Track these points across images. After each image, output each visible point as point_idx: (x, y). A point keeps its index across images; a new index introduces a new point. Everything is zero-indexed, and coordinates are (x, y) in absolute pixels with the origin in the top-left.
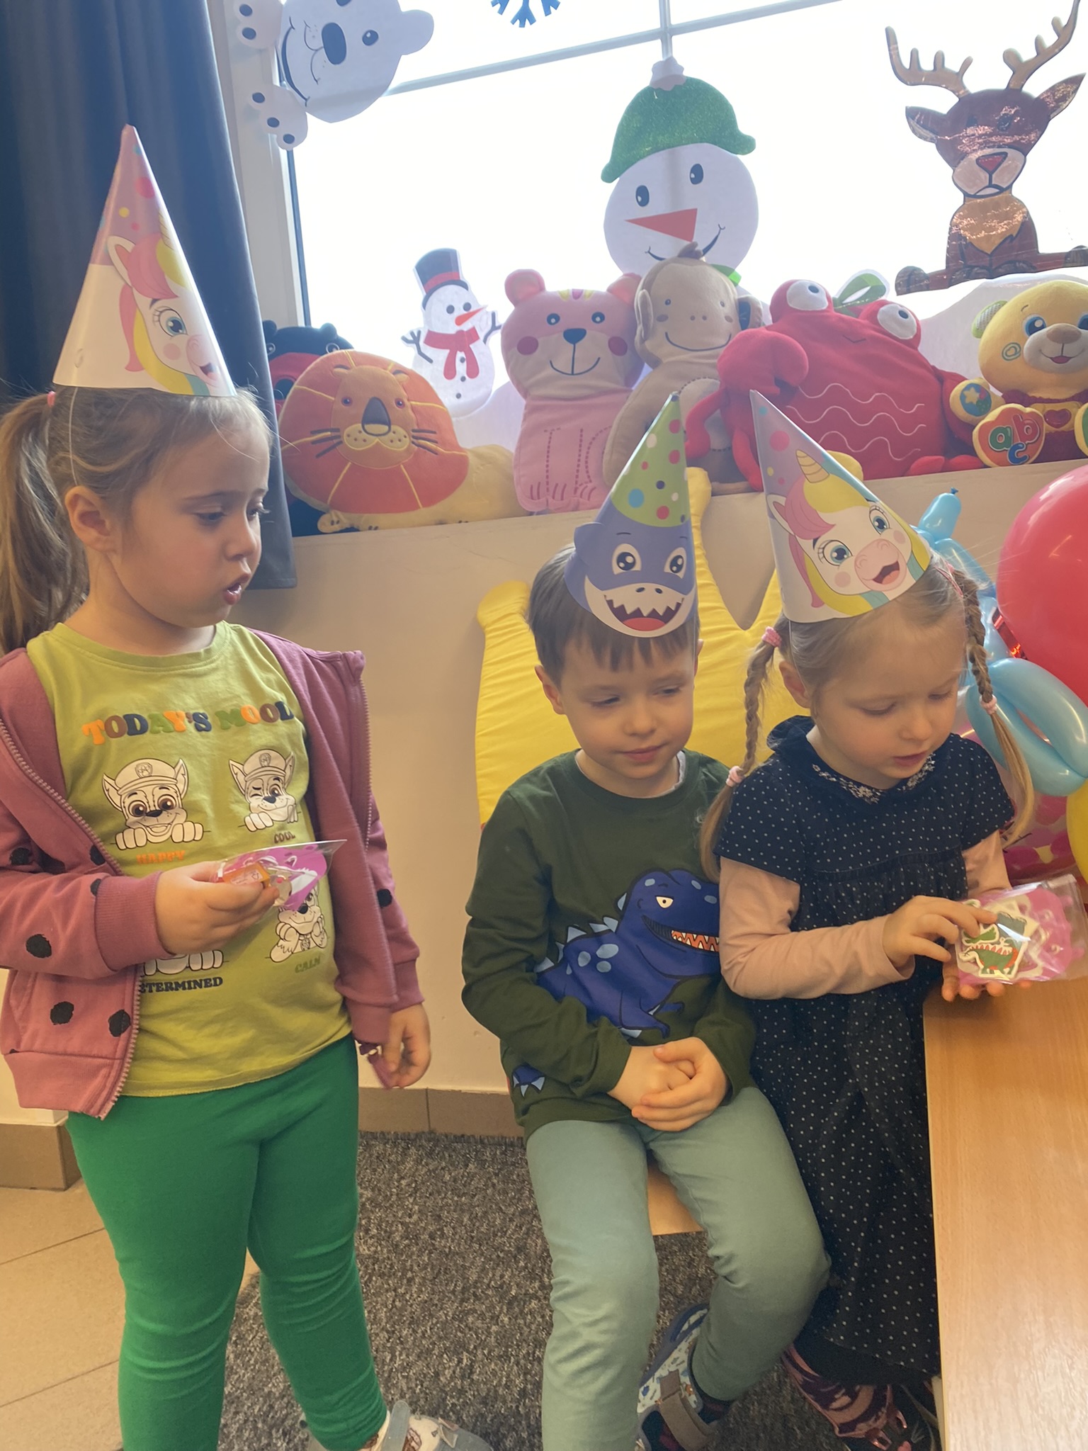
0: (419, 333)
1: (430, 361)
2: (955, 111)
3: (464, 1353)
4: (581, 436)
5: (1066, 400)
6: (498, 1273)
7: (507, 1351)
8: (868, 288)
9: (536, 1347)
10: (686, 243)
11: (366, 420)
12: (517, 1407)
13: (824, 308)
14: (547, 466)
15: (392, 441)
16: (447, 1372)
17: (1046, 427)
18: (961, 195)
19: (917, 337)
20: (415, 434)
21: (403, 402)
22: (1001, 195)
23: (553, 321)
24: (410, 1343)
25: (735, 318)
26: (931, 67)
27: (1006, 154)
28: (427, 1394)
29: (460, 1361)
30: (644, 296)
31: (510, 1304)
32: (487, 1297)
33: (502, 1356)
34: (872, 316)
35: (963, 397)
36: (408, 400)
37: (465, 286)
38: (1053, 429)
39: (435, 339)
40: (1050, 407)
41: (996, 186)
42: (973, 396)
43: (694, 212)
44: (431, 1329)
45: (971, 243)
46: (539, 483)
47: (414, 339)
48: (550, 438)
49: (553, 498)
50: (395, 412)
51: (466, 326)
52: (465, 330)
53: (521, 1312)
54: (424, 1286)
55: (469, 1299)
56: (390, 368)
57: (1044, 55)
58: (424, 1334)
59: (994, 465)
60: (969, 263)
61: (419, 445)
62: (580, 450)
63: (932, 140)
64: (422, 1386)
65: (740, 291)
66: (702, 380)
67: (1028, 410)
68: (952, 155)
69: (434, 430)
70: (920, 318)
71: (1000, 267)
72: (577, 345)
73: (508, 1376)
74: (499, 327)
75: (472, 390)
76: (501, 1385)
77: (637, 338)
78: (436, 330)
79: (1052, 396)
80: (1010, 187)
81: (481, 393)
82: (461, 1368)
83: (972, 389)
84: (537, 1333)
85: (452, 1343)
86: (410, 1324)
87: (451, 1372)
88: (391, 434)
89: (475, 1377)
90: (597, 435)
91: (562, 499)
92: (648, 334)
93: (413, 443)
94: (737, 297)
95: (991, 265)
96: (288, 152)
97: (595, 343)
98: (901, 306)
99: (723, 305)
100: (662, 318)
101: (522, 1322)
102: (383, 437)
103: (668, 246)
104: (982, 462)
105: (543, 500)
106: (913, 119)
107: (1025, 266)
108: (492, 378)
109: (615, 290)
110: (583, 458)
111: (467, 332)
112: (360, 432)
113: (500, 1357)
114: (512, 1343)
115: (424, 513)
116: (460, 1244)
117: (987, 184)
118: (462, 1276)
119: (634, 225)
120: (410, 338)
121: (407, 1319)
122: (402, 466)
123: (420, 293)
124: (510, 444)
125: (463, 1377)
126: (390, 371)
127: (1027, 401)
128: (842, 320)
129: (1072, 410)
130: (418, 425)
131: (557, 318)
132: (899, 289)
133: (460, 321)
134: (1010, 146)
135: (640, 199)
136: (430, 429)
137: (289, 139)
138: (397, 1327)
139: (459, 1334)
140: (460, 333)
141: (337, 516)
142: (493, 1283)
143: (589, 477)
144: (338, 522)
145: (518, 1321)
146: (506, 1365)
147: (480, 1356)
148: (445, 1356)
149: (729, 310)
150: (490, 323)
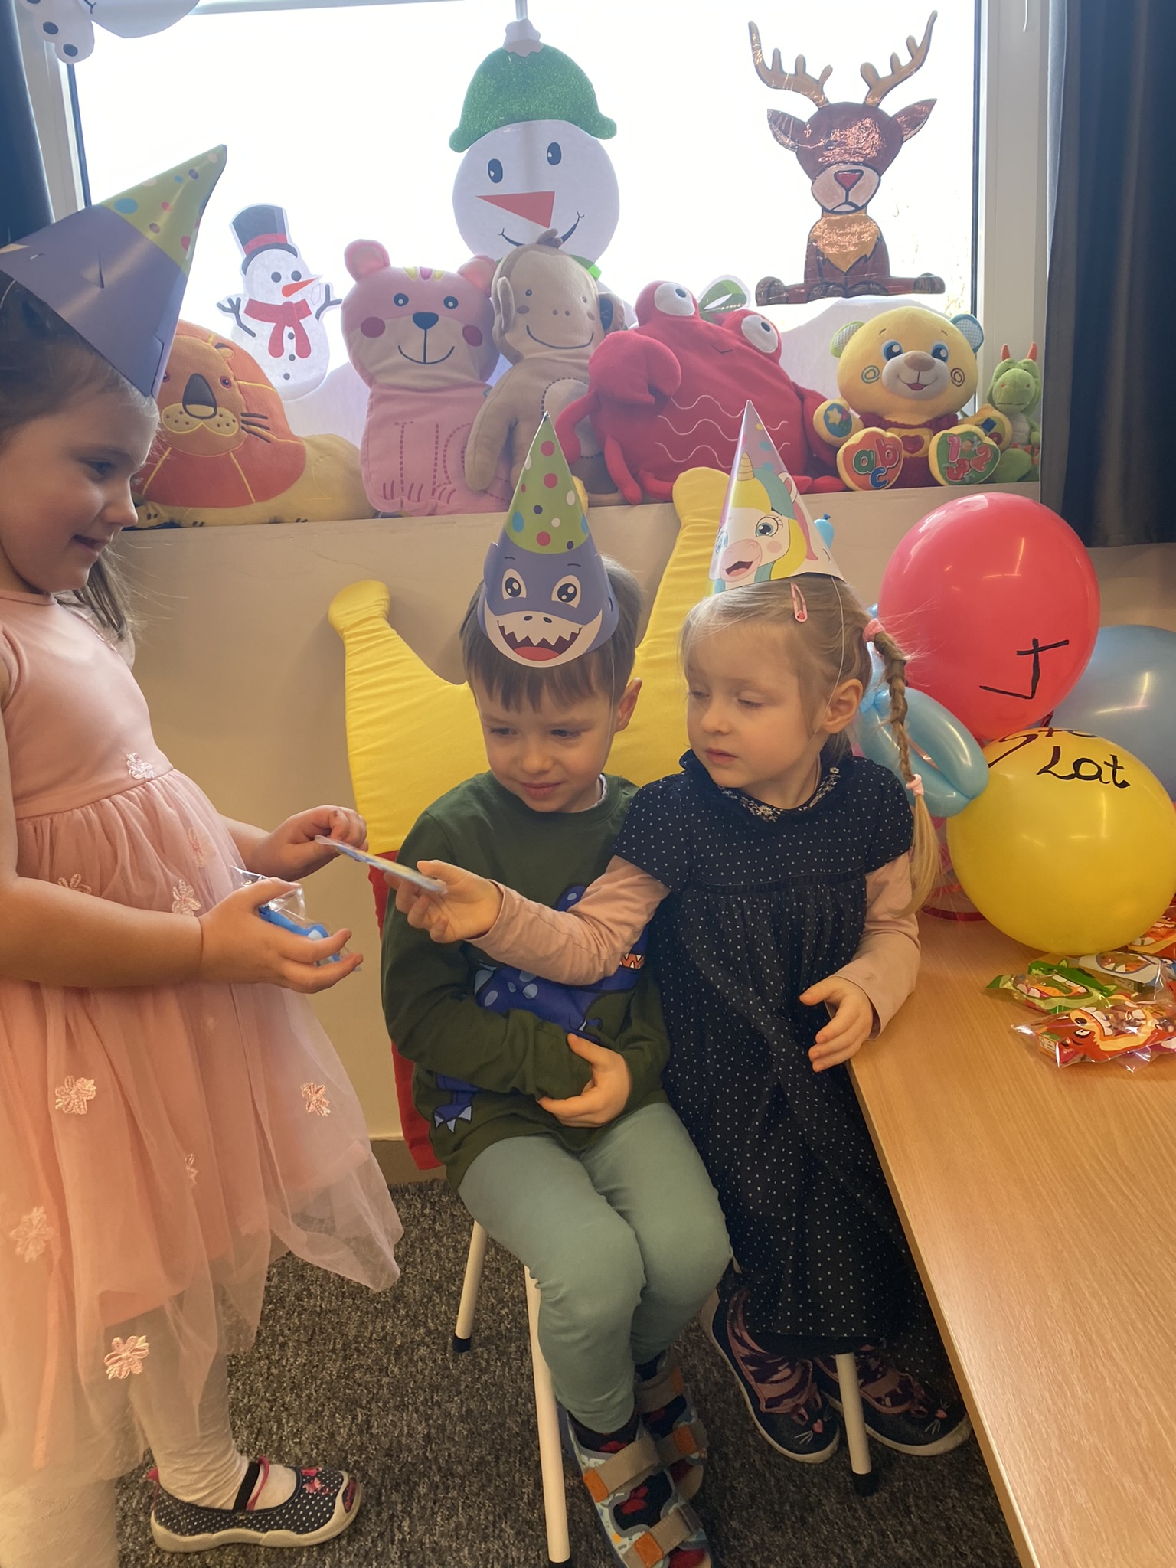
0: (239, 300)
1: (253, 335)
2: (814, 120)
3: (358, 1410)
4: (437, 432)
5: (919, 426)
6: (379, 1325)
7: (403, 1401)
8: (729, 296)
9: (433, 1391)
10: (543, 230)
11: (186, 401)
12: (424, 1454)
13: (692, 314)
14: (401, 463)
15: (219, 426)
16: (342, 1430)
17: (904, 453)
18: (820, 209)
19: (778, 351)
20: (245, 418)
21: (229, 381)
22: (857, 214)
23: (401, 302)
24: (296, 1408)
25: (597, 316)
26: (793, 72)
27: (862, 172)
28: (325, 1456)
29: (355, 1418)
30: (504, 284)
31: (397, 1353)
32: (372, 1350)
33: (398, 1406)
34: (736, 325)
35: (826, 417)
36: (235, 379)
37: (293, 251)
38: (908, 455)
39: (258, 310)
40: (905, 432)
41: (852, 204)
42: (835, 417)
43: (552, 194)
44: (316, 1391)
45: (829, 261)
46: (393, 482)
47: (233, 308)
48: (403, 432)
49: (409, 498)
50: (221, 393)
51: (295, 298)
52: (294, 302)
53: (411, 1360)
54: (301, 1349)
55: (352, 1355)
56: (211, 340)
57: (900, 74)
58: (309, 1396)
59: (857, 488)
60: (827, 279)
61: (249, 432)
62: (436, 448)
63: (793, 148)
64: (318, 1449)
65: (601, 286)
66: (567, 380)
67: (889, 434)
68: (812, 164)
69: (265, 415)
70: (780, 331)
71: (854, 287)
72: (428, 330)
73: (409, 1425)
74: (338, 302)
75: (302, 371)
76: (403, 1435)
77: (495, 328)
78: (259, 300)
79: (907, 423)
80: (865, 206)
81: (314, 374)
82: (357, 1425)
83: (835, 410)
84: (431, 1378)
85: (342, 1402)
86: (292, 1389)
87: (346, 1429)
88: (217, 417)
89: (374, 1431)
90: (454, 432)
91: (419, 500)
92: (508, 325)
93: (243, 428)
94: (598, 293)
95: (847, 284)
96: (68, 65)
97: (448, 330)
98: (764, 318)
99: (585, 301)
100: (523, 310)
101: (413, 1369)
102: (208, 420)
103: (525, 230)
104: (845, 484)
105: (397, 500)
106: (775, 123)
107: (878, 288)
108: (327, 359)
109: (465, 272)
110: (440, 456)
111: (296, 304)
112: (181, 413)
113: (396, 1408)
114: (407, 1391)
115: (259, 508)
116: (331, 1302)
117: (844, 201)
118: (340, 1333)
119: (487, 202)
120: (228, 306)
121: (288, 1385)
122: (231, 454)
123: (238, 255)
124: (355, 437)
125: (361, 1433)
126: (212, 343)
127: (886, 425)
128: (709, 327)
129: (926, 437)
130: (247, 408)
131: (406, 300)
132: (759, 299)
133: (288, 291)
134: (864, 164)
135: (492, 174)
136: (261, 413)
137: (71, 51)
138: (278, 1395)
139: (347, 1391)
140: (288, 304)
141: (155, 509)
142: (374, 1335)
143: (448, 478)
144: (156, 516)
145: (409, 1369)
146: (404, 1415)
147: (375, 1411)
148: (337, 1415)
149: (589, 307)
150: (323, 297)
